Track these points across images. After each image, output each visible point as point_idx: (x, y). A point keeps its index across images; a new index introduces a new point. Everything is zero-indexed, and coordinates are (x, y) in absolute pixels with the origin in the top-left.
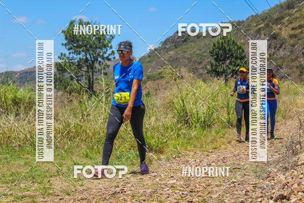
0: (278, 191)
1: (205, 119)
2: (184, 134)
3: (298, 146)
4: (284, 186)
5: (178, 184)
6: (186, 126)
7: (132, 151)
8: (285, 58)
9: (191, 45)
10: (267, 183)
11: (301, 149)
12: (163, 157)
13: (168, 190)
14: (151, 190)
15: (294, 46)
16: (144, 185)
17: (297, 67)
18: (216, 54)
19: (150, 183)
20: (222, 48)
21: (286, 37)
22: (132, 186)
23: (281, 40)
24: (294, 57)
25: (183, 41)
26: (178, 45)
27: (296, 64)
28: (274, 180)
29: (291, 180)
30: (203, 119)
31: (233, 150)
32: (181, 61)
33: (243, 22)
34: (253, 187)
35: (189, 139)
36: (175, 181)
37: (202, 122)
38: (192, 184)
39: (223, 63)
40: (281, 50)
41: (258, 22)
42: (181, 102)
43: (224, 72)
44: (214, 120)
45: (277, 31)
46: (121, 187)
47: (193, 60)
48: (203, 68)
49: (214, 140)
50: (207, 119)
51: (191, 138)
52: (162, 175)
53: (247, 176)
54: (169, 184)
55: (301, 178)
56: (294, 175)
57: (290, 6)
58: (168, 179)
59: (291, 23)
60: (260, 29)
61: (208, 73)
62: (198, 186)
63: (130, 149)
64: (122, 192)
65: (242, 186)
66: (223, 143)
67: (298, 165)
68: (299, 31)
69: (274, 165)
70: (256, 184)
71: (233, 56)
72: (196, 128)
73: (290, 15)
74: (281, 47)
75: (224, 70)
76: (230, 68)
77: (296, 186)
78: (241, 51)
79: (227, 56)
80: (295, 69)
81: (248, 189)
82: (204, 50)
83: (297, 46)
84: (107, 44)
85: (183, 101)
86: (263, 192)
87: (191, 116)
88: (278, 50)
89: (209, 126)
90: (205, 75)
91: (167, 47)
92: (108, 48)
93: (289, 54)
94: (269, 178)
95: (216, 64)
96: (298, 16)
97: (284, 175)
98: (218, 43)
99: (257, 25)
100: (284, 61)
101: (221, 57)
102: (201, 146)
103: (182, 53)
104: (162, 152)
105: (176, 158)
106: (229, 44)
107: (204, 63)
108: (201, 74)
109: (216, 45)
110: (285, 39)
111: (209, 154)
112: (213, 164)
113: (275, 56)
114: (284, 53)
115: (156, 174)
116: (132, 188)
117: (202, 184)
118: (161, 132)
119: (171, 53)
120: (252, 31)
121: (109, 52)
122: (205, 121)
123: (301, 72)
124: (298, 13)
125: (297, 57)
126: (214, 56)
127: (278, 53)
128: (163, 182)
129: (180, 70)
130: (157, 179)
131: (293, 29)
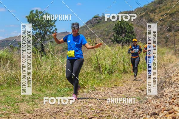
0: (152, 110)
1: (110, 68)
2: (98, 77)
3: (164, 84)
4: (156, 107)
5: (94, 106)
6: (99, 72)
9: (102, 25)
10: (146, 105)
11: (166, 86)
12: (85, 91)
13: (88, 110)
14: (78, 110)
15: (162, 26)
16: (74, 107)
17: (164, 38)
18: (117, 30)
19: (77, 106)
20: (120, 27)
21: (158, 20)
22: (67, 107)
24: (162, 32)
25: (97, 23)
26: (95, 25)
27: (164, 36)
28: (150, 104)
29: (160, 103)
31: (126, 86)
33: (132, 11)
34: (138, 108)
35: (101, 80)
36: (92, 105)
37: (108, 70)
38: (102, 106)
39: (121, 36)
41: (141, 12)
42: (96, 58)
43: (121, 41)
44: (115, 69)
45: (153, 17)
46: (60, 108)
47: (103, 34)
48: (109, 38)
49: (115, 80)
54: (88, 106)
55: (166, 103)
56: (162, 101)
57: (159, 3)
58: (88, 104)
59: (161, 12)
60: (142, 16)
61: (112, 41)
62: (105, 107)
63: (66, 86)
64: (61, 111)
65: (131, 108)
66: (121, 83)
67: (164, 95)
68: (166, 17)
70: (139, 106)
71: (127, 32)
72: (105, 73)
73: (160, 8)
75: (121, 40)
76: (125, 39)
77: (162, 107)
78: (131, 28)
79: (123, 31)
81: (135, 109)
82: (110, 28)
83: (164, 26)
84: (53, 24)
85: (97, 58)
86: (144, 111)
87: (102, 66)
89: (112, 72)
90: (110, 43)
91: (88, 26)
92: (53, 27)
94: (147, 103)
95: (117, 36)
96: (165, 8)
97: (156, 101)
98: (118, 24)
99: (141, 14)
101: (120, 32)
102: (108, 84)
104: (85, 88)
105: (93, 91)
106: (124, 24)
107: (110, 36)
108: (108, 42)
109: (117, 25)
110: (157, 22)
111: (112, 88)
112: (114, 95)
116: (67, 109)
117: (108, 106)
118: (84, 76)
119: (91, 29)
121: (54, 29)
123: (166, 41)
125: (164, 32)
126: (116, 31)
128: (85, 105)
129: (95, 40)
130: (82, 104)
131: (162, 16)
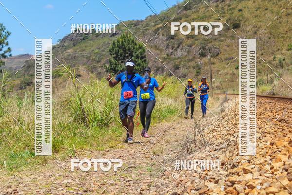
0: (172, 189)
1: (102, 118)
2: (81, 133)
3: (193, 145)
4: (178, 184)
5: (73, 183)
6: (83, 125)
7: (27, 150)
8: (182, 58)
9: (90, 44)
10: (162, 181)
11: (195, 148)
12: (58, 156)
13: (63, 190)
14: (44, 190)
15: (191, 47)
16: (37, 185)
17: (194, 67)
18: (116, 52)
19: (44, 182)
20: (122, 47)
21: (184, 37)
22: (26, 186)
23: (178, 40)
24: (191, 57)
25: (81, 39)
26: (77, 44)
27: (193, 64)
28: (168, 178)
29: (184, 178)
30: (100, 118)
31: (129, 149)
32: (80, 59)
33: (142, 21)
34: (148, 185)
35: (86, 138)
36: (70, 180)
37: (99, 121)
38: (87, 183)
39: (122, 62)
40: (179, 50)
41: (156, 22)
42: (78, 100)
44: (111, 119)
46: (13, 187)
47: (92, 59)
48: (102, 67)
49: (111, 138)
50: (104, 118)
51: (88, 137)
52: (57, 175)
53: (142, 175)
54: (64, 183)
55: (194, 176)
56: (188, 173)
57: (187, 8)
58: (62, 179)
60: (158, 29)
61: (107, 71)
62: (92, 184)
63: (24, 148)
64: (14, 193)
65: (137, 185)
66: (120, 142)
69: (169, 163)
70: (150, 182)
71: (133, 56)
72: (93, 126)
73: (187, 16)
74: (178, 47)
77: (189, 184)
78: (142, 50)
79: (127, 55)
80: (191, 70)
81: (143, 187)
82: (102, 49)
83: (193, 47)
84: (3, 40)
85: (80, 100)
86: (158, 190)
87: (88, 114)
88: (176, 50)
89: (106, 125)
90: (104, 74)
91: (65, 44)
92: (4, 45)
93: (186, 54)
94: (164, 177)
95: (115, 62)
96: (195, 17)
97: (178, 173)
98: (118, 42)
99: (155, 25)
100: (182, 61)
101: (121, 55)
102: (98, 145)
103: (80, 51)
104: (57, 151)
105: (72, 158)
106: (128, 43)
108: (100, 73)
109: (116, 44)
110: (182, 39)
111: (106, 152)
113: (173, 56)
114: (181, 53)
115: (51, 174)
116: (26, 189)
117: (97, 183)
118: (57, 131)
119: (70, 51)
120: (151, 31)
121: (5, 48)
122: (102, 120)
123: (197, 72)
124: (195, 14)
125: (194, 57)
126: (114, 54)
127: (175, 53)
128: (58, 182)
129: (78, 69)
130: (52, 179)
